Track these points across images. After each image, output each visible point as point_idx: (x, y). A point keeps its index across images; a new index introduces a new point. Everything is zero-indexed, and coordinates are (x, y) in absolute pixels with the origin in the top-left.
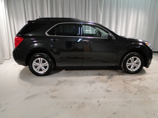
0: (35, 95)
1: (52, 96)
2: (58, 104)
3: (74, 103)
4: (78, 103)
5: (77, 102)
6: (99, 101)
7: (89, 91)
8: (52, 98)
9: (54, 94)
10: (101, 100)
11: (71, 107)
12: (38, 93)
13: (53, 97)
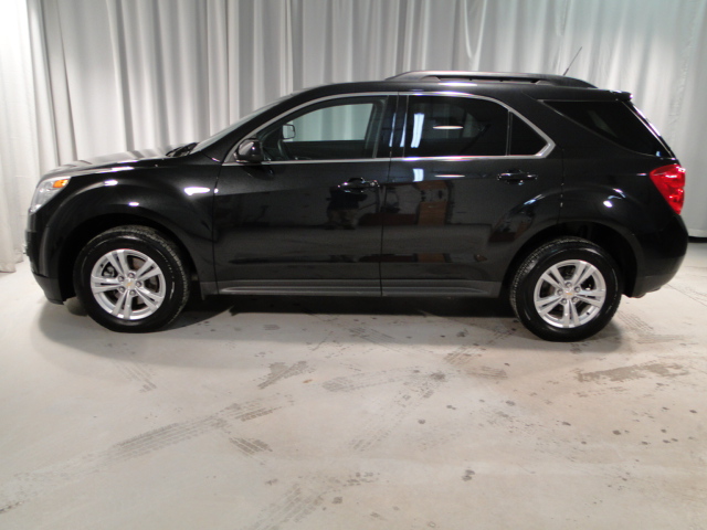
0: (163, 431)
1: (243, 441)
2: (276, 481)
3: (352, 482)
4: (369, 478)
5: (363, 474)
6: (470, 472)
7: (422, 422)
8: (245, 449)
9: (253, 429)
10: (481, 468)
11: (338, 501)
12: (175, 425)
13: (249, 444)
